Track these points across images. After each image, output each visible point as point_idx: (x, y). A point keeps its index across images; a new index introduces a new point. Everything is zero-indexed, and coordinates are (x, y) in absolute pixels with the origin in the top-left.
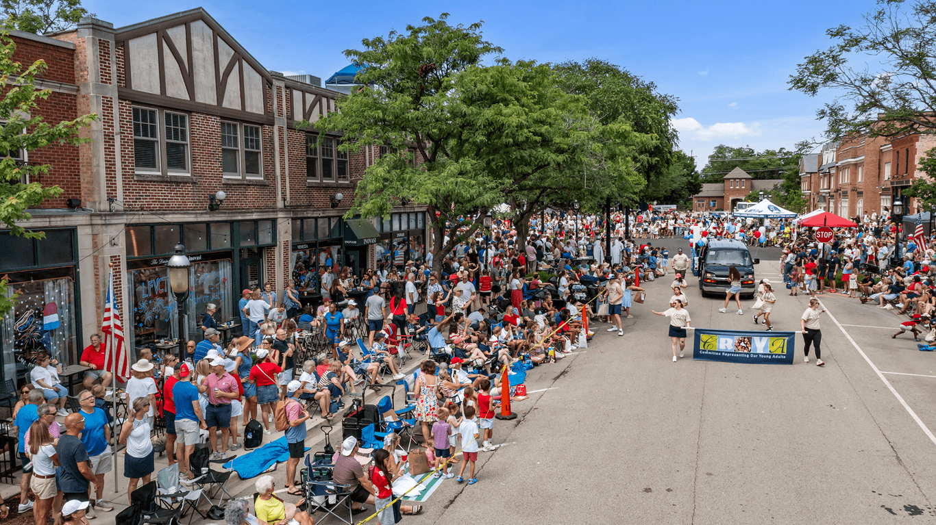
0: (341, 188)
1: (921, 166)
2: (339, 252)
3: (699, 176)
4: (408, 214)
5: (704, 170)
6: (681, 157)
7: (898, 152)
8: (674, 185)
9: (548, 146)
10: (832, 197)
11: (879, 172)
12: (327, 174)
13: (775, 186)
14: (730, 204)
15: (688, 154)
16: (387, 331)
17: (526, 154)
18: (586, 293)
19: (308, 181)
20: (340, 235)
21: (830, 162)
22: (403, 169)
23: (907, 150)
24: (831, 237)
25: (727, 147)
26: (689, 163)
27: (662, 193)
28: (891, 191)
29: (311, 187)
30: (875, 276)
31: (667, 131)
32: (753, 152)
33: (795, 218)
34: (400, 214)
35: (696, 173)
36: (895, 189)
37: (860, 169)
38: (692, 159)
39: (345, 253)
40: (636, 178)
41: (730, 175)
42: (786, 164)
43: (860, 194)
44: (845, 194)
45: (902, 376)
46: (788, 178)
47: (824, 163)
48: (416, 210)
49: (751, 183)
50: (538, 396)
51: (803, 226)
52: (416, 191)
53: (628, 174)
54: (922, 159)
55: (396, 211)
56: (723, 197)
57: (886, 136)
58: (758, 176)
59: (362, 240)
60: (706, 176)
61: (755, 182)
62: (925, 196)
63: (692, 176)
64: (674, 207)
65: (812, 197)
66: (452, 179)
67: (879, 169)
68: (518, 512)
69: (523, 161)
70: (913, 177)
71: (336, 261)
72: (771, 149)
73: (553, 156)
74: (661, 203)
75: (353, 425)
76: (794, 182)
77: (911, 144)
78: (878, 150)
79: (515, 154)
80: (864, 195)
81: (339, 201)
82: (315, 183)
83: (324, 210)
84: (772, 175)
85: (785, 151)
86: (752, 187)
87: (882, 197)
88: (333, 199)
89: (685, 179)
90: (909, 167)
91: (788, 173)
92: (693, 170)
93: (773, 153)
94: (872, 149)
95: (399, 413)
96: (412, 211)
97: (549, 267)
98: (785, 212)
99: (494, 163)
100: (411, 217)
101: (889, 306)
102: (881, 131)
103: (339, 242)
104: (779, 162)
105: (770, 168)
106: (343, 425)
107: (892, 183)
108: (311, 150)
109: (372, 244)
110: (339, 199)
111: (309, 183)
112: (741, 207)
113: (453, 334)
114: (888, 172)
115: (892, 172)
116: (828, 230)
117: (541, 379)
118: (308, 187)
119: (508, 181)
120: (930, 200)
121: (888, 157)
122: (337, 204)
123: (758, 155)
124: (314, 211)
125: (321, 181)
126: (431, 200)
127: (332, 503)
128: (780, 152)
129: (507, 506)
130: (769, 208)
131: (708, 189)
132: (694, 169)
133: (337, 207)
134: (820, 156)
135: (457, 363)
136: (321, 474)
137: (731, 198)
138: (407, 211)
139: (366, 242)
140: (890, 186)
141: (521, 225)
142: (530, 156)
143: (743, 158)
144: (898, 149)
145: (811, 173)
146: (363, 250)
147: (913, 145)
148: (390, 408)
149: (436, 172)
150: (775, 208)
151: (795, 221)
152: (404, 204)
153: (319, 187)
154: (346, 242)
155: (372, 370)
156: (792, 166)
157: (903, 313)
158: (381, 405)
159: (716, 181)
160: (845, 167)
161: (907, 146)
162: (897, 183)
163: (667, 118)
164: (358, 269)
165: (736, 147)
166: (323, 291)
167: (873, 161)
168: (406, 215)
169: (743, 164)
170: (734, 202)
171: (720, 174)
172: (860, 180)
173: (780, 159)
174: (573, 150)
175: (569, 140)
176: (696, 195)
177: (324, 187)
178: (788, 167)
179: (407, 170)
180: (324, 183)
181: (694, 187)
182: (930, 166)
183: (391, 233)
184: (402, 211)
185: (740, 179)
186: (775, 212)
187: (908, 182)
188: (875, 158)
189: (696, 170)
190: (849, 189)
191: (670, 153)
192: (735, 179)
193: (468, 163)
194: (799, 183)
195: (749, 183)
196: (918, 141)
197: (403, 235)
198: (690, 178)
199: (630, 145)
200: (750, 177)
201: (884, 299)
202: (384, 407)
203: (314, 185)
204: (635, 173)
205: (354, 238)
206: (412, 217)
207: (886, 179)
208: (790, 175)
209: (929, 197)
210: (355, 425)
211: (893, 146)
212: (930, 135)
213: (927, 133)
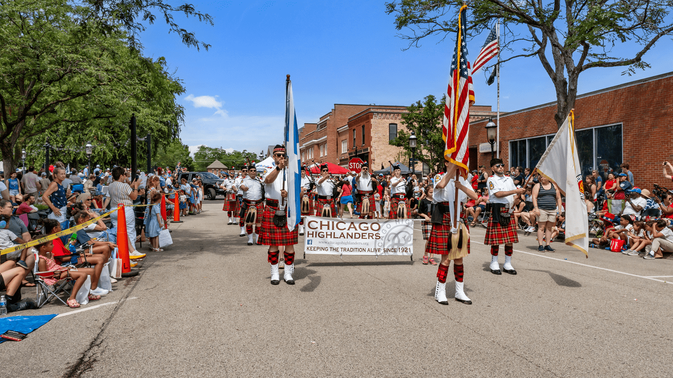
3: (192, 160)
5: (195, 158)
7: (354, 130)
11: (337, 148)
23: (363, 127)
25: (207, 148)
26: (185, 149)
28: (349, 160)
32: (225, 152)
37: (322, 146)
41: (212, 166)
60: (197, 162)
63: (188, 159)
67: (338, 145)
70: (369, 146)
72: (237, 150)
77: (368, 121)
78: (336, 131)
85: (247, 152)
90: (365, 139)
92: (188, 155)
93: (239, 153)
94: (332, 130)
104: (242, 159)
107: (349, 154)
114: (345, 147)
115: (349, 146)
121: (345, 136)
123: (229, 154)
128: (243, 153)
140: (348, 157)
143: (219, 155)
144: (354, 127)
147: (369, 122)
160: (309, 147)
161: (364, 123)
162: (355, 153)
165: (213, 147)
167: (333, 139)
169: (220, 159)
172: (321, 156)
185: (219, 169)
187: (366, 150)
188: (334, 137)
189: (190, 155)
192: (215, 169)
196: (373, 117)
200: (226, 168)
207: (344, 152)
211: (349, 127)
212: (380, 115)
213: (378, 113)
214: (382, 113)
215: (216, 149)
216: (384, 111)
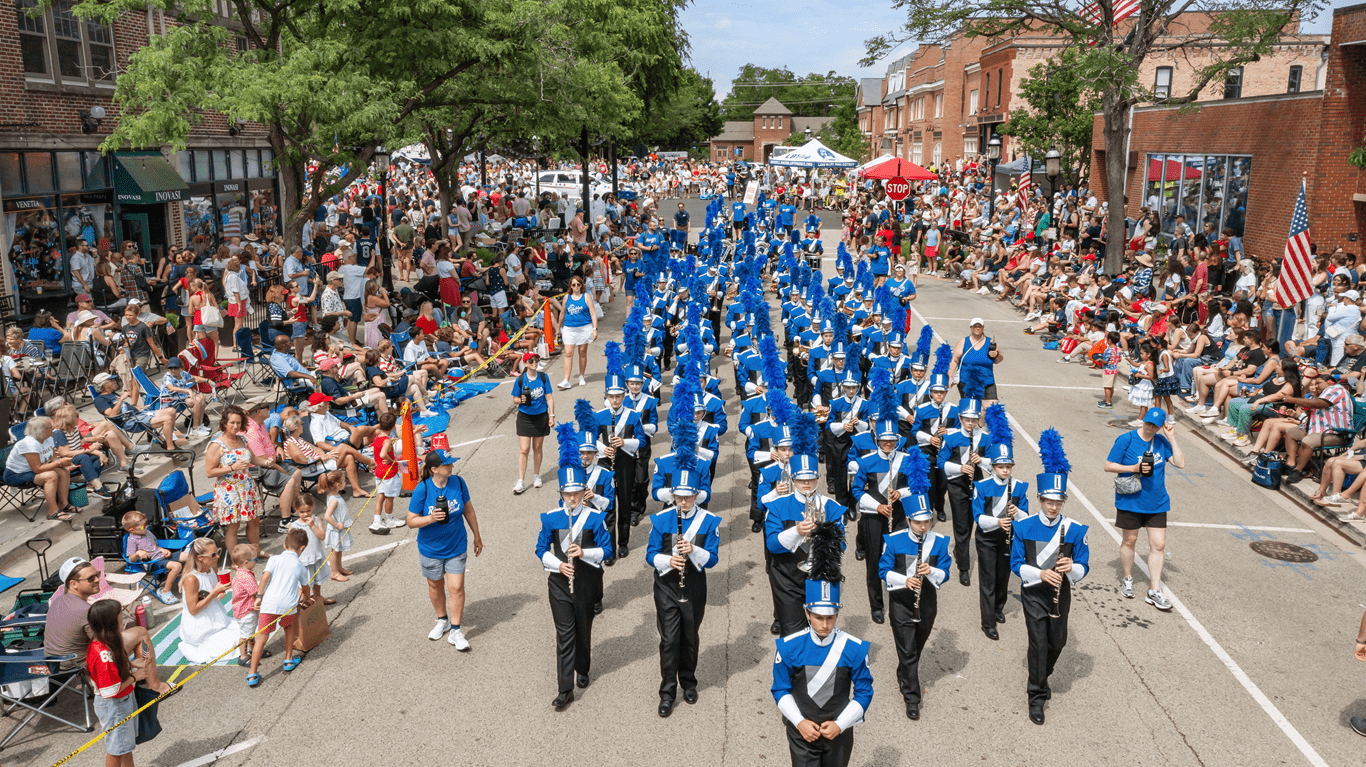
0: (103, 97)
1: (1022, 91)
2: (108, 217)
3: (717, 109)
4: (244, 150)
5: (726, 101)
6: (693, 79)
7: (988, 75)
8: (684, 121)
9: (477, 28)
10: (900, 140)
11: (963, 104)
12: (70, 67)
13: (824, 126)
14: (762, 152)
15: (704, 75)
16: (196, 352)
17: (436, 37)
18: (552, 281)
19: (28, 80)
20: (107, 182)
21: (897, 89)
22: (209, 56)
23: (1001, 72)
24: (907, 191)
25: (757, 68)
26: (705, 89)
27: (669, 132)
28: (978, 131)
29: (34, 92)
30: (965, 248)
31: (672, 34)
32: (792, 76)
33: (854, 167)
34: (227, 151)
35: (715, 103)
36: (983, 128)
37: (938, 99)
38: (709, 82)
39: (120, 217)
40: (628, 96)
41: (764, 108)
42: (838, 94)
43: (938, 135)
44: (918, 137)
45: (1012, 388)
46: (842, 114)
47: (890, 92)
48: (257, 145)
49: (792, 121)
50: (468, 451)
51: (866, 178)
52: (234, 98)
53: (615, 89)
54: (1024, 81)
55: (218, 145)
56: (751, 142)
57: (988, 35)
58: (799, 111)
59: (153, 194)
60: (729, 111)
61: (796, 120)
62: (1026, 135)
63: (710, 108)
64: (684, 154)
65: (873, 141)
66: (301, 77)
67: (963, 99)
68: (425, 667)
69: (431, 51)
70: (1006, 110)
71: (103, 233)
72: (817, 72)
73: (485, 43)
74: (664, 148)
75: (107, 530)
76: (849, 118)
77: (1006, 63)
78: (962, 71)
79: (416, 37)
80: (943, 136)
81: (99, 120)
82: (44, 84)
83: (68, 137)
84: (820, 109)
85: (836, 76)
86: (792, 128)
87: (966, 140)
88: (85, 117)
89: (698, 112)
90: (1002, 95)
91: (840, 107)
92: (710, 100)
93: (820, 78)
94: (954, 70)
95: (203, 501)
96: (251, 146)
97: (493, 242)
98: (841, 159)
99: (381, 52)
100: (248, 156)
101: (984, 290)
102: (980, 27)
103: (106, 197)
104: (827, 92)
105: (817, 100)
106: (87, 532)
107: (980, 119)
108: (28, 18)
109: (174, 201)
110: (98, 116)
111: (29, 84)
112: (778, 153)
113: (320, 352)
114: (974, 103)
115: (980, 102)
116: (903, 181)
117: (476, 422)
118: (29, 91)
119: (406, 85)
120: (1032, 140)
121: (975, 84)
122: (96, 127)
123: (800, 81)
124: (45, 137)
125: (58, 81)
126: (262, 114)
127: (41, 694)
128: (829, 77)
129: (405, 656)
130: (819, 152)
131: (732, 130)
132: (712, 96)
133: (95, 131)
134: (885, 81)
135: (322, 404)
136: (26, 635)
137: (763, 144)
138: (239, 145)
139: (161, 197)
140: (976, 123)
141: (446, 174)
142: (444, 42)
143: (780, 84)
144: (988, 69)
145: (872, 107)
146: (157, 213)
147: (1009, 65)
148: (185, 491)
149: (273, 65)
150: (828, 152)
151: (855, 172)
152: (233, 132)
153: (52, 94)
154: (120, 197)
155: (161, 424)
156: (846, 97)
157: (1004, 298)
158: (164, 489)
159: (743, 119)
160: (919, 96)
161: (1000, 65)
162: (986, 119)
163: (673, 13)
164: (148, 245)
165: (770, 67)
166: (76, 284)
167: (955, 87)
168: (240, 152)
169: (779, 93)
170: (769, 149)
171: (749, 108)
172: (937, 116)
173: (830, 88)
174: (517, 35)
175: (510, 17)
176: (716, 138)
177: (64, 94)
178: (840, 99)
179: (217, 60)
180: (62, 86)
181: (712, 126)
182: (1033, 90)
183: (213, 184)
184: (231, 145)
185: (777, 115)
186: (827, 160)
187: (1001, 117)
188: (958, 83)
189: (715, 98)
190: (922, 128)
191: (678, 67)
192: (768, 115)
193: (333, 49)
194: (856, 122)
195: (788, 121)
196: (1014, 57)
197: (235, 187)
198: (707, 110)
199: (615, 32)
200: (789, 112)
201: (979, 281)
202: (171, 491)
203: (41, 88)
204: (625, 88)
205: (136, 190)
206: (252, 157)
207: (972, 113)
208: (843, 110)
209: (1031, 136)
210: (112, 530)
211: (982, 66)
212: (1030, 50)
213: (1027, 47)
214: (1034, 47)
215: (776, 70)
216: (1040, 42)
